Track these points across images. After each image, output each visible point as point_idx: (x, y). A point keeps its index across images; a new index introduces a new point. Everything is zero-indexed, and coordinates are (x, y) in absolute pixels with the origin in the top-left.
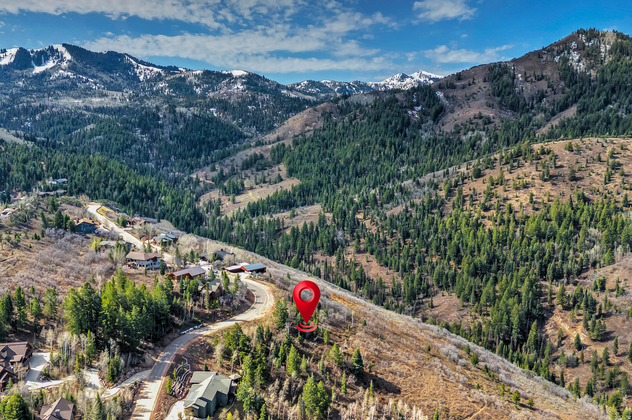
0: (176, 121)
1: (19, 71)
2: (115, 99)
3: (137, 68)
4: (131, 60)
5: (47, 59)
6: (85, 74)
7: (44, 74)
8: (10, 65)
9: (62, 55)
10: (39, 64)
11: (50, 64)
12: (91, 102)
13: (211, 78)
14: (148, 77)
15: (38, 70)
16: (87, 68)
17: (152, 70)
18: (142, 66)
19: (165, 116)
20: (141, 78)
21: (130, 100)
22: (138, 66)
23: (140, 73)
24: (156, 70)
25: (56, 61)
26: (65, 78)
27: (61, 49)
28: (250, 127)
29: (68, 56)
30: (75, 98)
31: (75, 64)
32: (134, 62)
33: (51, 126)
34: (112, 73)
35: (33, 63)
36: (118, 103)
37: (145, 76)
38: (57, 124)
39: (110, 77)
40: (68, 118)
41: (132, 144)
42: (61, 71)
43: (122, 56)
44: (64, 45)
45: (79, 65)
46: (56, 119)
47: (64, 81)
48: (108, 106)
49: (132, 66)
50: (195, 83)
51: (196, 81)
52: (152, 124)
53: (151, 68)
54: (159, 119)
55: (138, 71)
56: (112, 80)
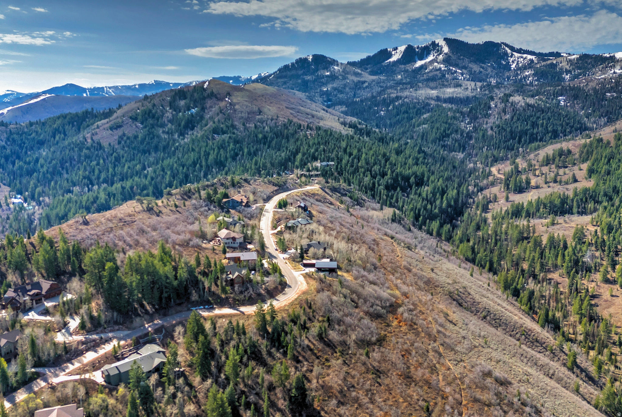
0: (504, 111)
1: (403, 66)
2: (467, 89)
3: (511, 57)
4: (507, 49)
5: (428, 54)
6: (456, 66)
7: (422, 67)
8: (399, 61)
9: (442, 48)
10: (421, 59)
11: (431, 58)
12: (444, 93)
13: (586, 62)
14: (520, 65)
15: (419, 63)
16: (460, 59)
17: (526, 58)
18: (516, 55)
19: (496, 106)
20: (513, 66)
21: (481, 90)
22: (512, 55)
23: (513, 62)
24: (529, 57)
25: (436, 55)
26: (437, 70)
27: (442, 43)
28: (600, 118)
29: (446, 49)
30: (432, 89)
31: (449, 56)
32: (509, 51)
33: (398, 115)
34: (484, 63)
35: (416, 57)
36: (469, 93)
37: (518, 64)
38: (403, 113)
39: (481, 67)
40: (415, 107)
41: (451, 133)
42: (436, 64)
43: (498, 45)
44: (445, 39)
45: (453, 57)
46: (403, 109)
47: (435, 73)
48: (458, 96)
49: (506, 54)
50: (566, 69)
51: (568, 67)
52: (481, 114)
53: (525, 56)
54: (490, 108)
55: (511, 60)
56: (481, 70)
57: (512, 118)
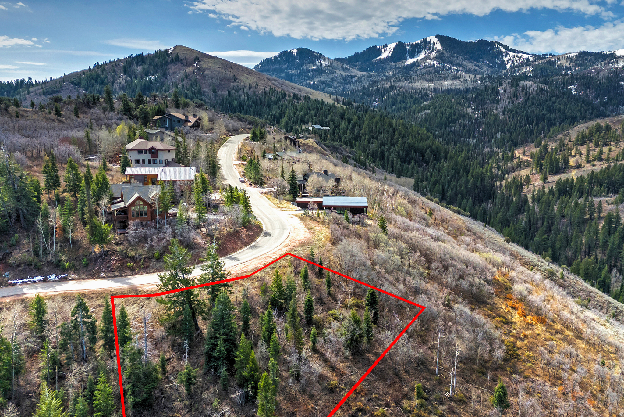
0: (515, 95)
1: (393, 64)
2: (467, 80)
3: (506, 56)
4: (501, 48)
5: (420, 51)
6: (450, 62)
7: (413, 64)
8: (388, 58)
9: (434, 45)
10: (412, 56)
11: (422, 55)
12: (441, 85)
13: (586, 60)
14: (516, 64)
15: (410, 61)
16: (454, 57)
17: (521, 57)
18: (511, 54)
19: (505, 91)
20: (509, 66)
21: (481, 82)
22: (507, 54)
23: (508, 61)
24: (525, 56)
25: (427, 52)
26: (430, 67)
27: (433, 39)
28: (618, 106)
29: (438, 46)
30: (428, 81)
31: (443, 53)
32: (503, 50)
33: (394, 105)
34: (479, 61)
35: (407, 55)
36: (469, 85)
37: (513, 63)
38: (400, 103)
39: (476, 65)
40: (411, 97)
41: (458, 119)
42: (428, 61)
43: (492, 44)
44: (437, 36)
45: (447, 54)
46: (399, 98)
47: (429, 69)
48: (457, 87)
49: (500, 53)
50: (565, 66)
51: (567, 65)
52: (488, 99)
53: (520, 55)
55: (506, 59)
56: (476, 68)
57: (526, 102)
